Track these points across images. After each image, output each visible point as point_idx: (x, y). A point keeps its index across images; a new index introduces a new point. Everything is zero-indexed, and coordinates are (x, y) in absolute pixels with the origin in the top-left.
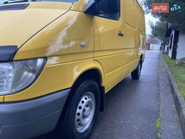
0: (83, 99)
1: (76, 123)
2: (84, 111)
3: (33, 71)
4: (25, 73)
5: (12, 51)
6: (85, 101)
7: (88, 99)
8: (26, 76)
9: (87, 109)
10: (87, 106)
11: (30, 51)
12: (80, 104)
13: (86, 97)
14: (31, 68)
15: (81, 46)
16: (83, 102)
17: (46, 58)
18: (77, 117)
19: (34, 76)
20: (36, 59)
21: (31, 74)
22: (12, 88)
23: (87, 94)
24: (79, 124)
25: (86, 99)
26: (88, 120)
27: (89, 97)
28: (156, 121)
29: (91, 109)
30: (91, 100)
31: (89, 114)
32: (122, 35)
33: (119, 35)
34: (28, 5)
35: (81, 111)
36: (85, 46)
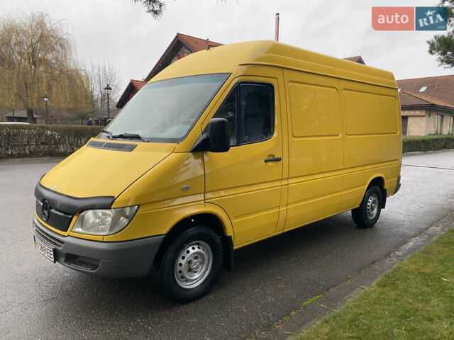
0: (190, 249)
1: (177, 275)
2: (190, 262)
3: (127, 217)
5: (110, 201)
6: (192, 251)
7: (197, 250)
8: (122, 221)
9: (195, 261)
10: (196, 258)
12: (184, 254)
13: (196, 247)
14: (127, 215)
15: (183, 189)
16: (188, 252)
17: (139, 206)
18: (179, 268)
19: (127, 222)
22: (110, 230)
23: (198, 244)
24: (182, 277)
25: (193, 249)
26: (197, 276)
27: (199, 248)
28: (311, 298)
29: (202, 263)
30: (201, 251)
31: (197, 268)
32: (278, 160)
33: (266, 161)
34: (137, 145)
35: (183, 262)
36: (187, 189)
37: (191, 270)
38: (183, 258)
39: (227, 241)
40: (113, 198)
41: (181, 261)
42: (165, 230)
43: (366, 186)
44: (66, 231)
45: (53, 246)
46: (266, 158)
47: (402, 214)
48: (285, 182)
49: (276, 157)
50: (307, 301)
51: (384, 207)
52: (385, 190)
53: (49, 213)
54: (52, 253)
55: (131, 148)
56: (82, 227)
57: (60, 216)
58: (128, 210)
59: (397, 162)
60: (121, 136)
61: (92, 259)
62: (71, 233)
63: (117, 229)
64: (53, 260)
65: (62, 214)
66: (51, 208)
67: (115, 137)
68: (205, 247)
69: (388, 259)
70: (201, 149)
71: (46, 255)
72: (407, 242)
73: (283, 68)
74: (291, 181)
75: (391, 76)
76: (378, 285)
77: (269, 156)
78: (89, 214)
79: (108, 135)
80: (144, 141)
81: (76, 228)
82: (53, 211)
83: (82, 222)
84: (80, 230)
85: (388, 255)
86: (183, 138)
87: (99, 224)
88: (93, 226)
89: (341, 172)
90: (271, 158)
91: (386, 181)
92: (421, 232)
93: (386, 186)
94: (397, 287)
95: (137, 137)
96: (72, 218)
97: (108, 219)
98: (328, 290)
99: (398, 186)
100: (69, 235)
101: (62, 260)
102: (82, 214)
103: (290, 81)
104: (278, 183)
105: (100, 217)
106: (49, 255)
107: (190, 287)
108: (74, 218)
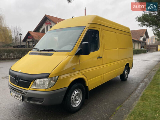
0: (75, 92)
1: (71, 102)
2: (75, 97)
3: (54, 81)
4: (52, 81)
5: (48, 75)
6: (76, 93)
7: (77, 92)
8: (52, 82)
9: (77, 96)
10: (77, 95)
11: (53, 75)
12: (73, 94)
13: (77, 91)
14: (54, 80)
15: (73, 69)
16: (75, 93)
17: (58, 76)
18: (72, 100)
19: (54, 83)
20: (55, 77)
21: (53, 82)
22: (48, 86)
24: (73, 103)
25: (76, 92)
26: (78, 102)
27: (78, 91)
28: (118, 107)
29: (79, 97)
30: (79, 92)
31: (78, 99)
32: (101, 57)
33: (98, 58)
34: (53, 53)
35: (73, 97)
36: (74, 69)
37: (76, 100)
38: (73, 95)
39: (87, 88)
40: (49, 74)
41: (72, 97)
42: (68, 85)
43: (125, 66)
44: (28, 88)
45: (22, 95)
46: (98, 57)
47: (133, 75)
48: (103, 66)
49: (101, 56)
50: (117, 108)
51: (129, 73)
52: (129, 67)
53: (19, 81)
54: (21, 97)
55: (51, 54)
56: (35, 86)
58: (54, 78)
59: (132, 58)
60: (44, 50)
61: (39, 98)
62: (30, 89)
63: (50, 86)
64: (22, 100)
65: (26, 82)
66: (19, 79)
67: (41, 51)
68: (80, 91)
69: (136, 91)
70: (78, 54)
71: (18, 99)
72: (139, 85)
73: (101, 25)
74: (105, 65)
75: (128, 29)
76: (141, 100)
77: (99, 56)
78: (38, 81)
79: (38, 50)
80: (56, 52)
81: (33, 86)
82: (20, 80)
83: (35, 84)
84: (34, 87)
85: (136, 90)
86: (71, 50)
87: (42, 84)
88: (39, 85)
89: (118, 62)
90: (99, 57)
91: (130, 64)
92: (142, 81)
93: (130, 66)
94: (147, 100)
95: (52, 50)
96: (31, 83)
97: (47, 82)
98: (122, 103)
99: (133, 66)
100: (29, 90)
101: (26, 100)
102: (35, 81)
103: (103, 30)
104: (101, 66)
105: (42, 82)
106: (20, 98)
107: (76, 106)
108: (32, 83)
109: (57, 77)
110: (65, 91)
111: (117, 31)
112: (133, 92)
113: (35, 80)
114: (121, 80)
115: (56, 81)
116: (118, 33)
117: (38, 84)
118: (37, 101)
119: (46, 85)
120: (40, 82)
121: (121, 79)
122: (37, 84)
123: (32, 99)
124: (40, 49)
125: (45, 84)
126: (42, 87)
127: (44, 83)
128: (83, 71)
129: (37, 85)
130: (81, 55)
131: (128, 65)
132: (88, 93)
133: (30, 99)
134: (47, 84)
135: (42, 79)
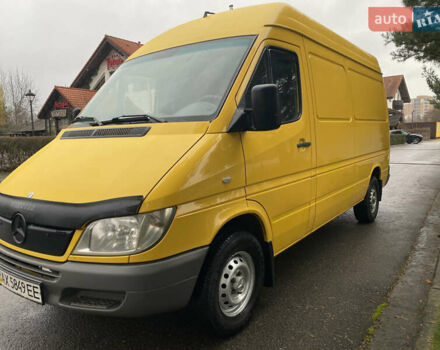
0: (232, 263)
1: (221, 299)
2: (233, 281)
3: (160, 225)
4: (151, 227)
5: (137, 202)
6: (235, 266)
7: (239, 263)
8: (152, 231)
9: (239, 278)
10: (239, 274)
12: (226, 270)
13: (237, 259)
14: (158, 221)
15: (223, 182)
16: (231, 267)
18: (222, 291)
19: (162, 231)
20: (163, 209)
21: (157, 229)
22: (138, 245)
23: (238, 256)
24: (226, 303)
25: (236, 262)
26: (241, 297)
27: (241, 261)
29: (246, 280)
30: (244, 264)
31: (242, 287)
32: (307, 145)
33: (299, 146)
34: (150, 128)
35: (227, 282)
36: (229, 181)
37: (235, 292)
38: (226, 276)
39: (268, 247)
40: (141, 199)
41: (223, 280)
42: (208, 240)
43: (370, 177)
44: (62, 253)
45: (40, 280)
46: (298, 142)
48: (313, 173)
49: (307, 141)
50: (374, 312)
51: (380, 200)
52: (381, 181)
53: (26, 232)
54: (39, 290)
55: (143, 132)
56: (89, 246)
57: (50, 234)
58: (157, 214)
60: (116, 121)
61: (103, 291)
62: (72, 258)
63: (147, 243)
64: (40, 301)
65: (55, 231)
66: (28, 223)
67: (105, 123)
68: (246, 259)
69: (417, 253)
70: (239, 128)
71: (26, 295)
72: (420, 234)
73: (302, 35)
74: (318, 171)
77: (301, 140)
78: (98, 228)
79: (91, 122)
80: (158, 122)
81: (81, 248)
82: (31, 227)
83: (89, 240)
84: (86, 250)
85: (413, 249)
86: (214, 115)
87: (113, 238)
88: (105, 243)
90: (302, 143)
91: (382, 171)
92: (423, 222)
95: (145, 119)
96: (72, 234)
97: (133, 230)
98: (386, 295)
99: (389, 176)
100: (67, 261)
101: (55, 299)
102: (90, 227)
103: (310, 53)
104: (308, 174)
105: (114, 230)
106: (32, 293)
107: (234, 314)
108: (77, 234)
109: (168, 211)
110: (202, 262)
111: (348, 64)
112: (406, 258)
113: (88, 224)
114: (357, 221)
115: (166, 225)
116: (350, 69)
117: (100, 237)
118: (97, 301)
119: (130, 242)
120: (106, 230)
121: (357, 218)
122: (96, 238)
123: (79, 297)
124: (100, 119)
125: (127, 237)
126: (116, 249)
127: (123, 234)
128: (256, 189)
129: (98, 241)
130: (248, 132)
131: (377, 172)
132: (273, 263)
133: (69, 294)
134: (135, 236)
135: (114, 221)
